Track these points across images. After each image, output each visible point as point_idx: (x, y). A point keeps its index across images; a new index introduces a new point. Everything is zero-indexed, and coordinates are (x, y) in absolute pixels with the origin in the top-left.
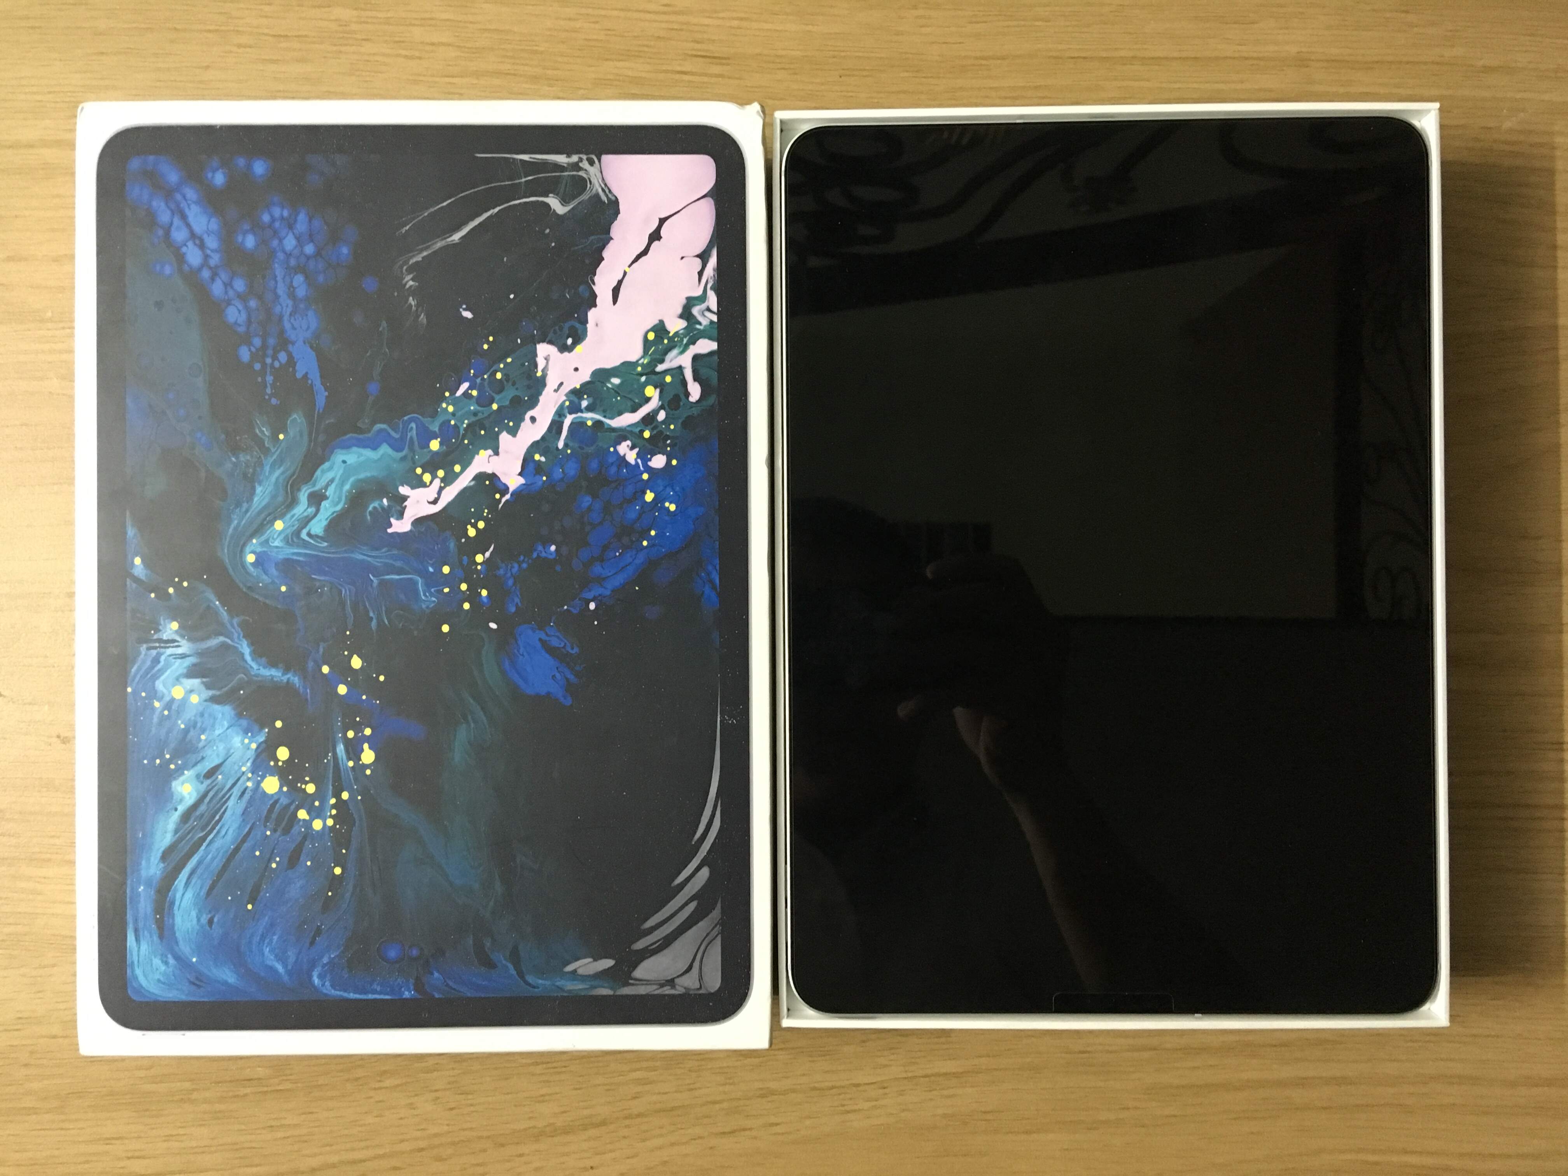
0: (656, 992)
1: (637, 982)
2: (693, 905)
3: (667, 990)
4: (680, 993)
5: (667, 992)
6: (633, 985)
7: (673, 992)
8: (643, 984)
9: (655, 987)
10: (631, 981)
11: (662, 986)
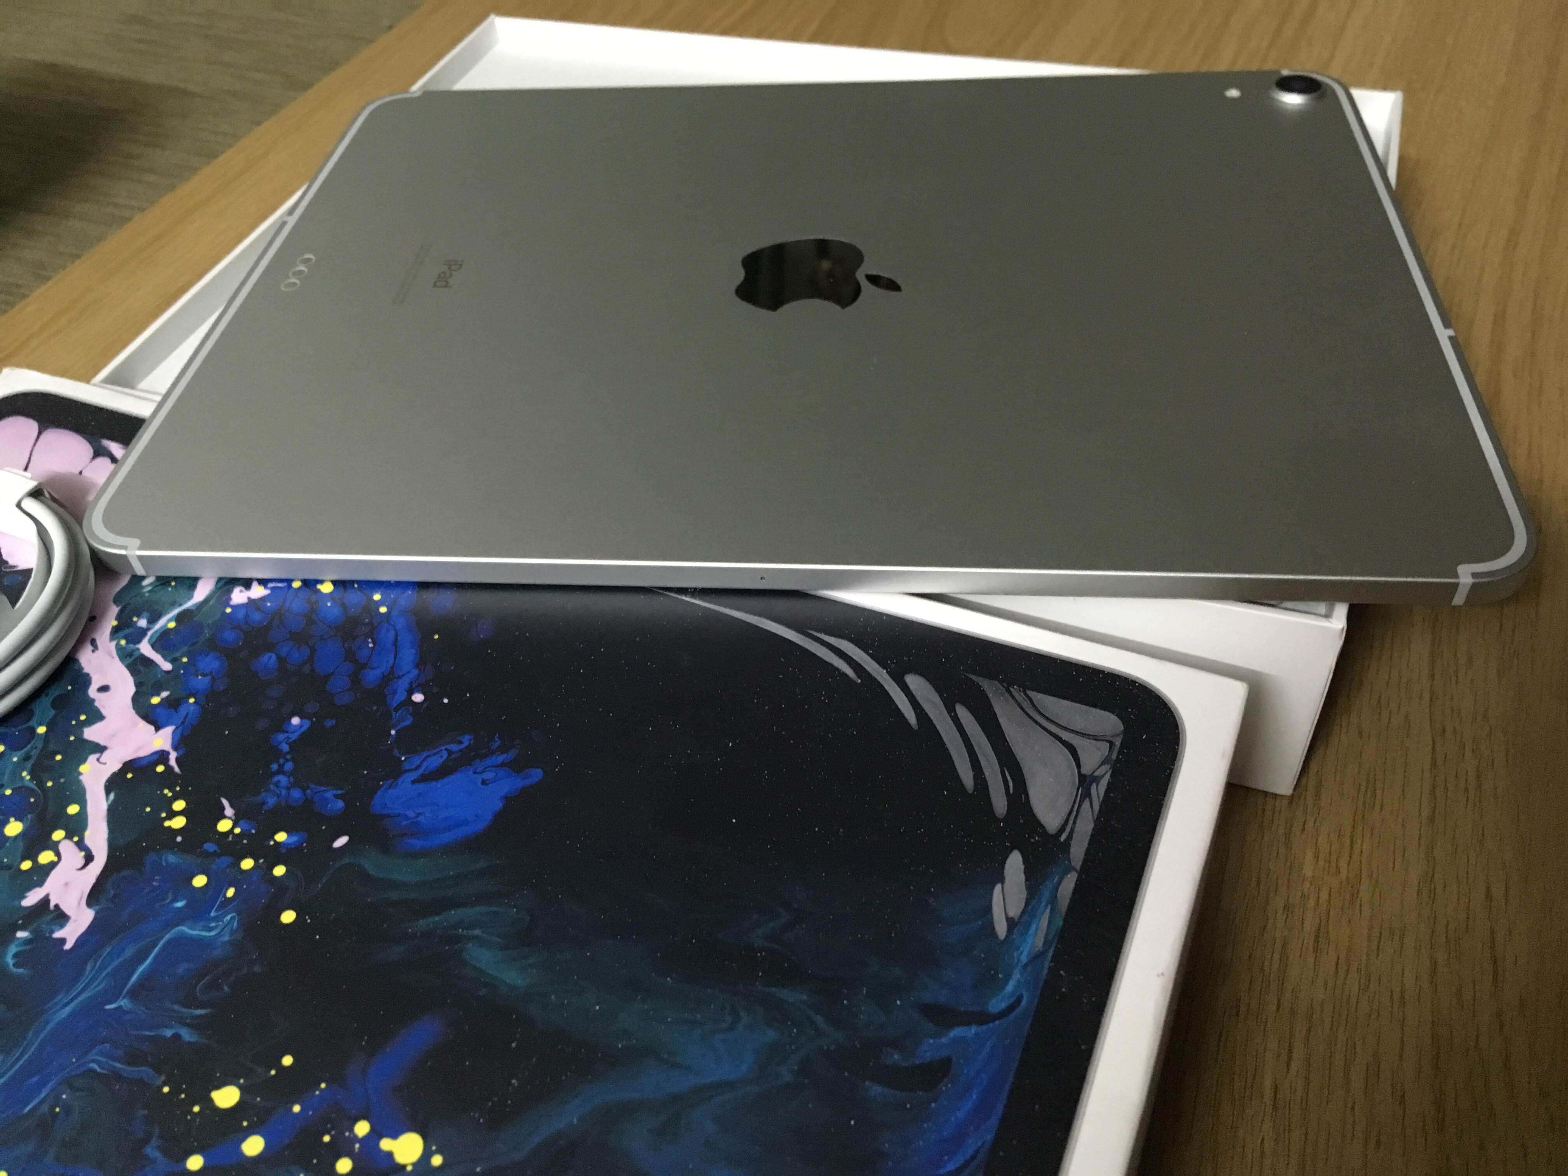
0: (1097, 807)
1: (1068, 829)
2: (962, 712)
3: (1099, 791)
4: (1109, 774)
5: (1102, 791)
6: (1070, 837)
7: (1104, 783)
8: (1074, 822)
9: (1086, 805)
10: (1063, 838)
11: (1087, 794)
